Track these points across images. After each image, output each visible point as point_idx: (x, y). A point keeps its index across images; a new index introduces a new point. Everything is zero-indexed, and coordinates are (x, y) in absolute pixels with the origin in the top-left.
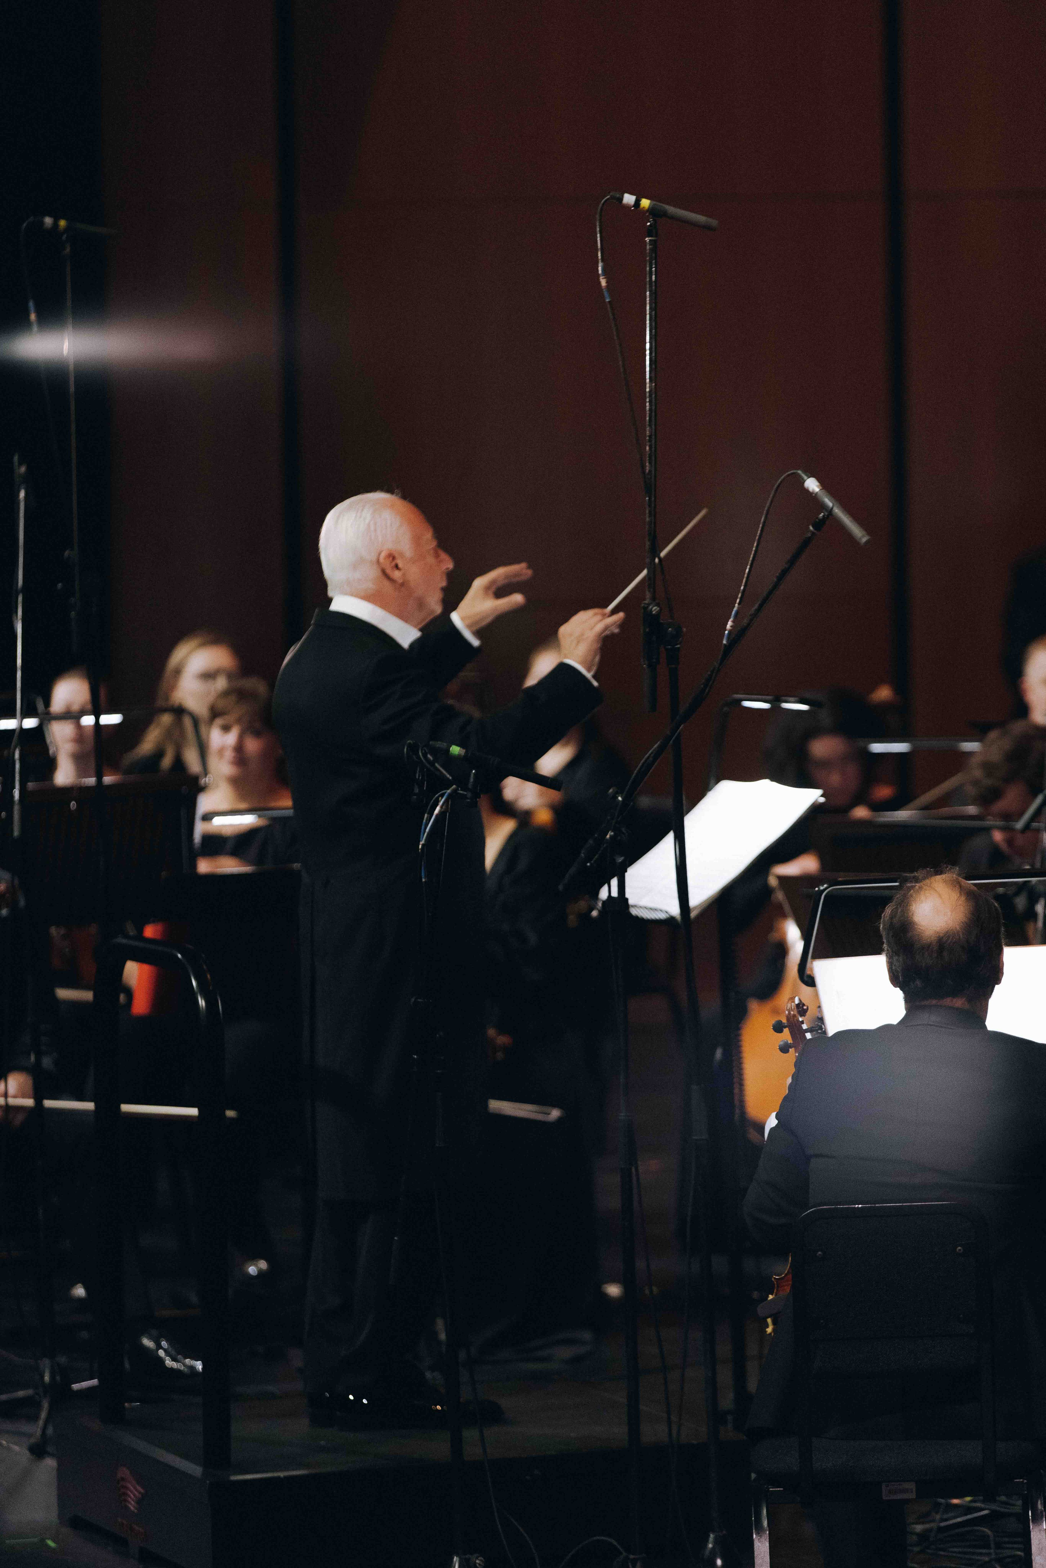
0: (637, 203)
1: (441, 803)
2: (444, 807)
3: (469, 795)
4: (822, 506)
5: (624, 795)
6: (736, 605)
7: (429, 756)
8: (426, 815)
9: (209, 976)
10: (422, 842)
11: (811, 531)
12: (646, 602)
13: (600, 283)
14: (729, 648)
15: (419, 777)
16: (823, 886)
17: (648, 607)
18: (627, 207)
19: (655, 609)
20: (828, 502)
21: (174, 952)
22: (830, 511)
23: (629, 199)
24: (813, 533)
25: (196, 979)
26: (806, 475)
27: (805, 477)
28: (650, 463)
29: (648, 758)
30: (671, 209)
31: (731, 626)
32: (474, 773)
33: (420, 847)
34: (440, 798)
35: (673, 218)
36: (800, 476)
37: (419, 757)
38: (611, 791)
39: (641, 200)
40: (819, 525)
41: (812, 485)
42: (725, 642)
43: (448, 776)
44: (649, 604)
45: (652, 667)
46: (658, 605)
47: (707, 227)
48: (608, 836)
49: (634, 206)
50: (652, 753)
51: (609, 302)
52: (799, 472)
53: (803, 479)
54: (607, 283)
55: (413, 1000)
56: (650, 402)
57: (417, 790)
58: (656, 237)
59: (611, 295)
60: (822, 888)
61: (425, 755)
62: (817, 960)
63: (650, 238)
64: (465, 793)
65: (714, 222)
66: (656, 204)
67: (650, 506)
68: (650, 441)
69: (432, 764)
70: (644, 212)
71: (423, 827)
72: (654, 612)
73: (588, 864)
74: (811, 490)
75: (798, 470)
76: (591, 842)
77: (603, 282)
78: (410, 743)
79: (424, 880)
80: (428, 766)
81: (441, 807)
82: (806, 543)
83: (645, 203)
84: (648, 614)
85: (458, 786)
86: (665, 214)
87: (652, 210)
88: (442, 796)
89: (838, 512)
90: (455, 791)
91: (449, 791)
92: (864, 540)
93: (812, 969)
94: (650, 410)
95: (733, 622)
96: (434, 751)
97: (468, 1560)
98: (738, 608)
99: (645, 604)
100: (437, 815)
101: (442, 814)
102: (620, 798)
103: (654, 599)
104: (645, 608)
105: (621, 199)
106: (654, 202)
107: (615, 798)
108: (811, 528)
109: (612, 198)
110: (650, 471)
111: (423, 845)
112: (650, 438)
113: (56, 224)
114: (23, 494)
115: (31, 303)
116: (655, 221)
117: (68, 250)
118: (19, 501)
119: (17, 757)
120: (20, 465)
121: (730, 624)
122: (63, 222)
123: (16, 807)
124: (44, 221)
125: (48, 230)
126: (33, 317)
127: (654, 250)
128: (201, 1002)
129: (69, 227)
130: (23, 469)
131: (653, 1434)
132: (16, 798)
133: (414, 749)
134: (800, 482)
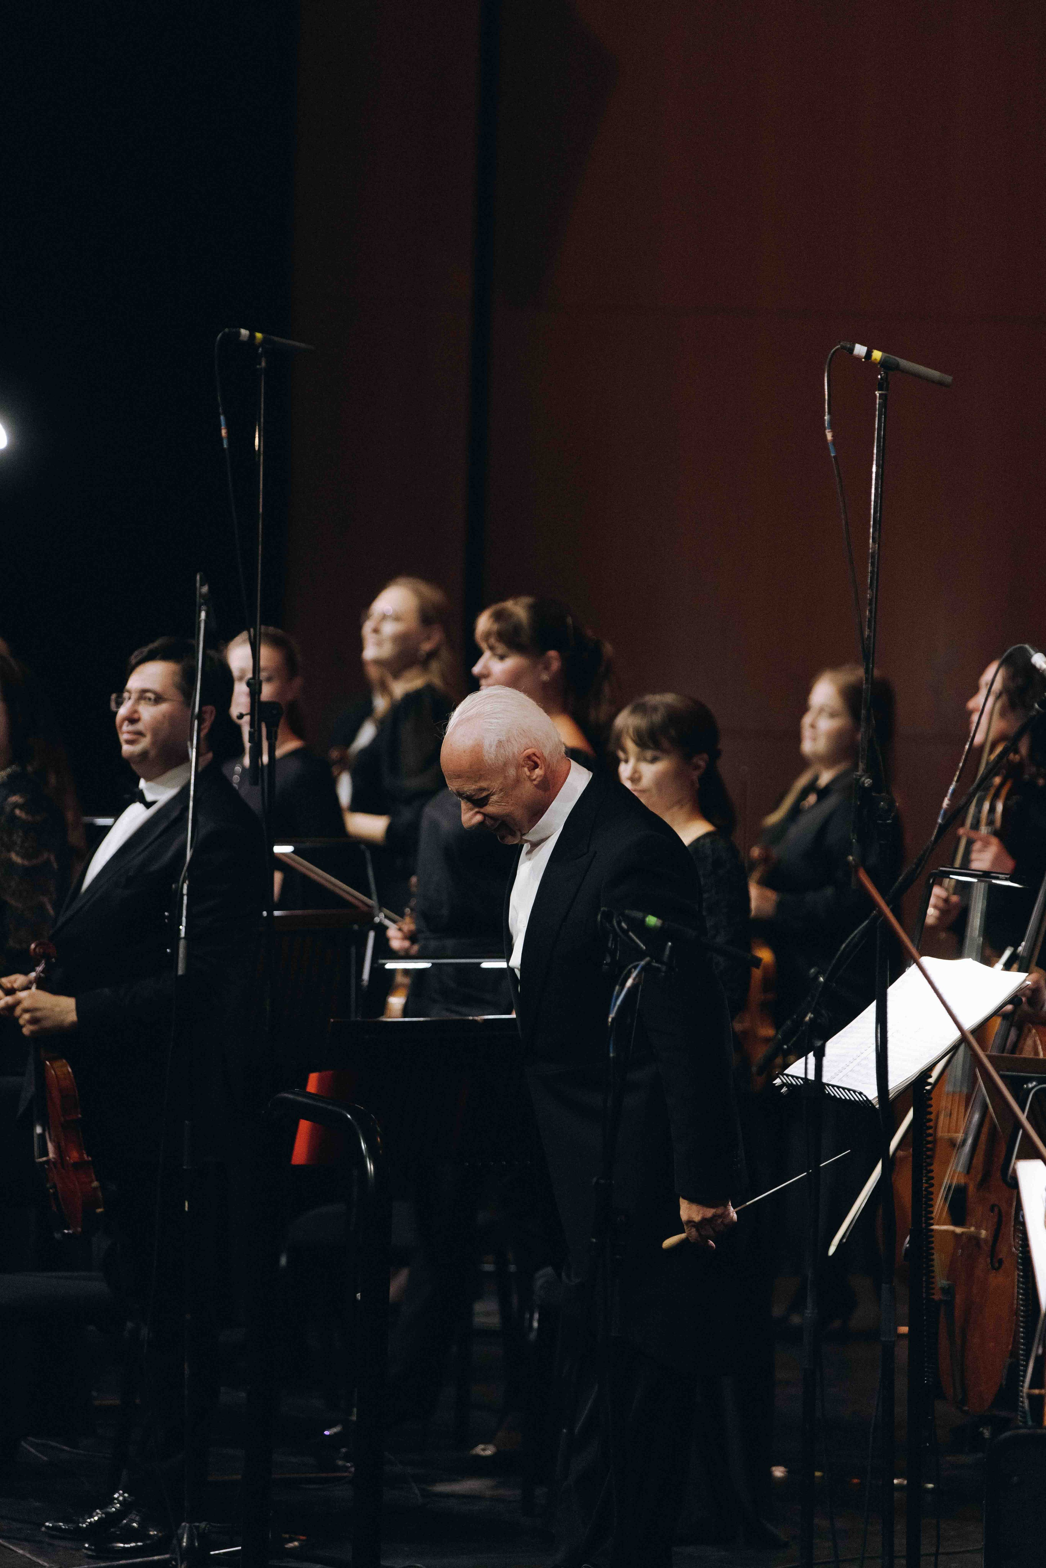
0: (869, 354)
1: (634, 975)
2: (637, 979)
3: (664, 968)
5: (827, 975)
6: (954, 783)
7: (623, 925)
8: (617, 988)
9: (379, 1139)
10: (612, 1015)
11: (1037, 710)
12: (858, 773)
13: (825, 436)
14: (943, 829)
15: (611, 946)
16: (1032, 1083)
17: (860, 779)
18: (858, 358)
21: (345, 1113)
23: (860, 350)
24: (1038, 711)
25: (366, 1142)
26: (1034, 650)
27: (1032, 652)
28: (869, 628)
29: (854, 937)
30: (904, 363)
31: (948, 805)
32: (671, 947)
33: (610, 1020)
34: (633, 970)
35: (906, 372)
36: (1026, 650)
37: (613, 926)
38: (812, 970)
39: (872, 352)
42: (940, 821)
43: (642, 945)
44: (861, 776)
47: (941, 383)
48: (807, 1018)
49: (865, 358)
50: (856, 934)
51: (834, 457)
52: (1027, 646)
53: (1030, 654)
54: (832, 437)
55: (595, 1179)
56: (873, 564)
58: (887, 390)
59: (837, 451)
60: (1030, 1086)
61: (619, 924)
62: (1022, 1160)
63: (880, 392)
64: (660, 966)
65: (948, 379)
66: (888, 357)
68: (870, 604)
69: (625, 932)
70: (875, 364)
71: (614, 999)
72: (866, 785)
73: (785, 1047)
74: (1038, 666)
75: (1025, 643)
76: (789, 1022)
77: (829, 436)
78: (604, 911)
79: (611, 1055)
80: (620, 934)
81: (634, 980)
83: (877, 355)
85: (652, 958)
86: (897, 367)
87: (883, 363)
88: (635, 967)
90: (648, 964)
91: (643, 963)
93: (1014, 1171)
94: (872, 572)
95: (949, 800)
96: (631, 921)
98: (956, 786)
99: (857, 775)
100: (629, 989)
101: (634, 986)
102: (822, 979)
103: (865, 771)
104: (858, 780)
105: (851, 350)
106: (886, 355)
107: (816, 978)
108: (1036, 706)
109: (843, 348)
110: (869, 636)
111: (613, 1019)
112: (871, 600)
113: (252, 337)
114: (203, 615)
115: (222, 418)
116: (885, 373)
117: (263, 364)
118: (199, 623)
119: (185, 891)
120: (202, 585)
121: (946, 802)
122: (259, 335)
123: (182, 943)
124: (239, 333)
125: (243, 343)
126: (224, 432)
127: (884, 405)
128: (370, 1167)
129: (264, 340)
130: (205, 589)
132: (183, 934)
133: (608, 916)
134: (1029, 657)
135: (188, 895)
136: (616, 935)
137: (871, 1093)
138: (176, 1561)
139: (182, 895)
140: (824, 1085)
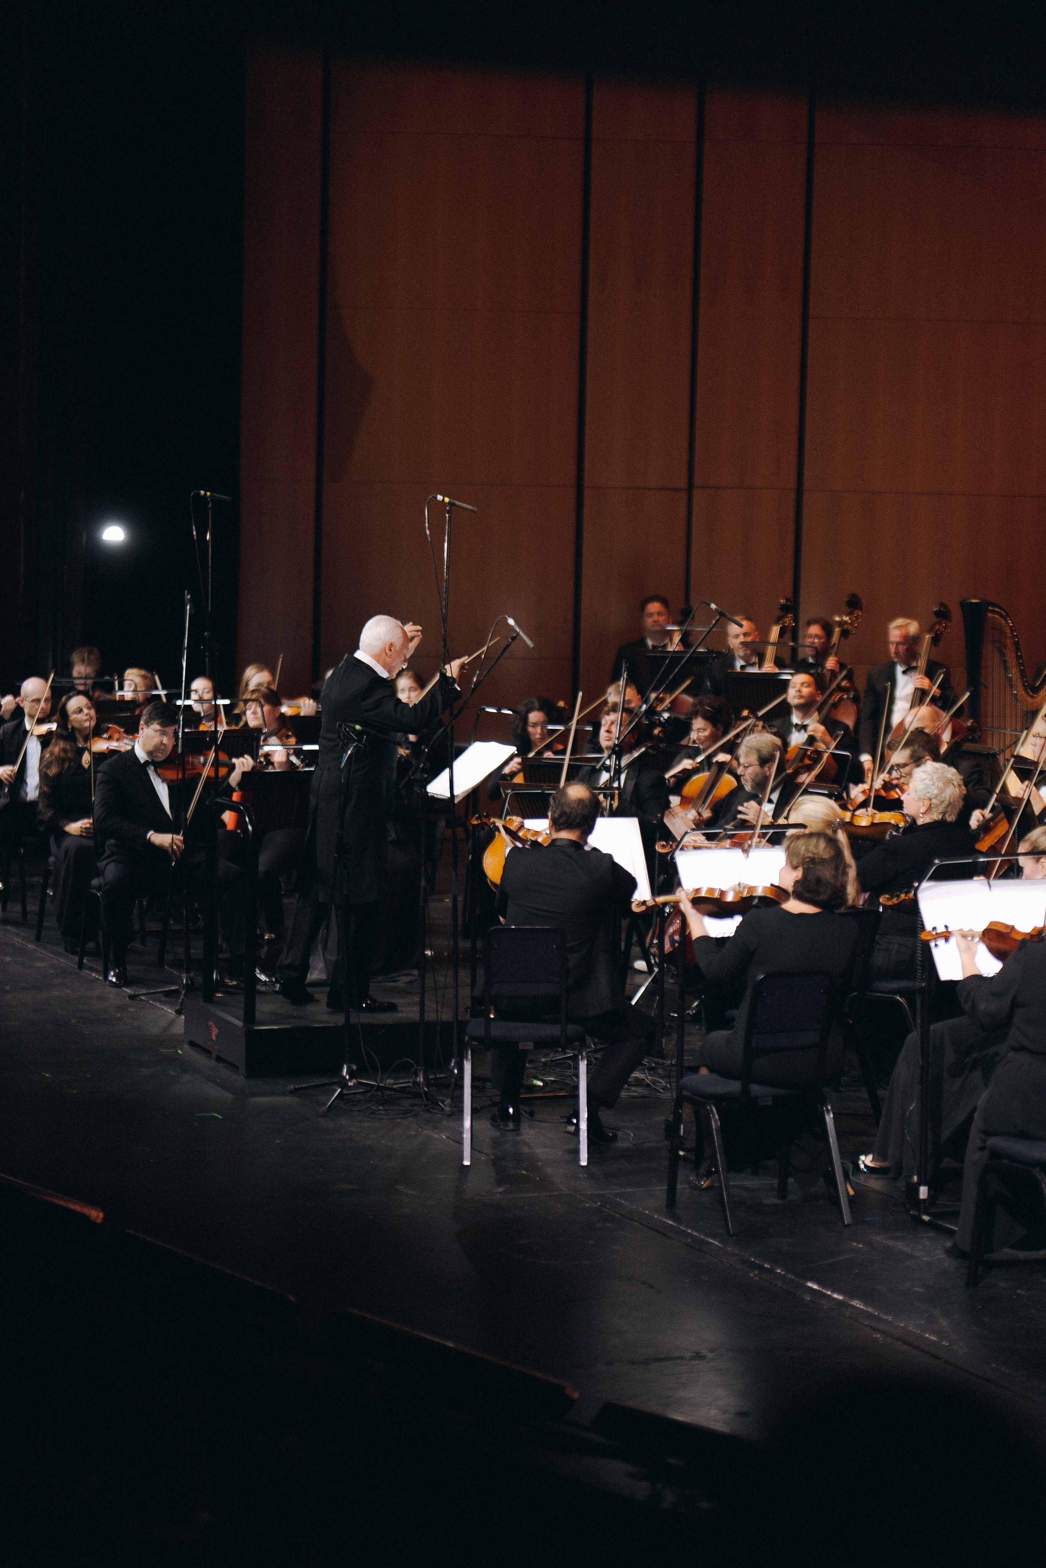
0: (444, 499)
4: (515, 630)
5: (428, 749)
13: (426, 532)
14: (473, 690)
18: (439, 502)
20: (518, 629)
22: (518, 634)
23: (440, 498)
24: (510, 642)
27: (508, 618)
30: (457, 503)
35: (458, 506)
36: (506, 618)
40: (513, 639)
41: (511, 622)
42: (473, 686)
47: (472, 511)
49: (442, 501)
51: (430, 540)
52: (506, 616)
56: (446, 584)
58: (451, 513)
59: (431, 538)
63: (449, 515)
65: (475, 509)
67: (444, 628)
70: (446, 503)
74: (511, 624)
77: (428, 532)
82: (508, 646)
83: (447, 500)
86: (454, 505)
87: (450, 503)
89: (521, 633)
92: (532, 646)
94: (446, 587)
95: (477, 678)
97: (350, 1068)
105: (436, 498)
106: (451, 500)
108: (509, 639)
110: (445, 613)
112: (445, 599)
113: (205, 494)
114: (188, 607)
115: (194, 527)
116: (451, 508)
117: (210, 505)
118: (187, 611)
119: (181, 719)
120: (188, 594)
121: (475, 679)
122: (208, 493)
123: (180, 740)
124: (200, 493)
125: (202, 496)
126: (194, 533)
127: (450, 520)
129: (211, 496)
130: (189, 597)
131: (430, 1016)
132: (180, 736)
134: (506, 620)
135: (183, 720)
138: (181, 989)
139: (180, 721)
140: (428, 793)
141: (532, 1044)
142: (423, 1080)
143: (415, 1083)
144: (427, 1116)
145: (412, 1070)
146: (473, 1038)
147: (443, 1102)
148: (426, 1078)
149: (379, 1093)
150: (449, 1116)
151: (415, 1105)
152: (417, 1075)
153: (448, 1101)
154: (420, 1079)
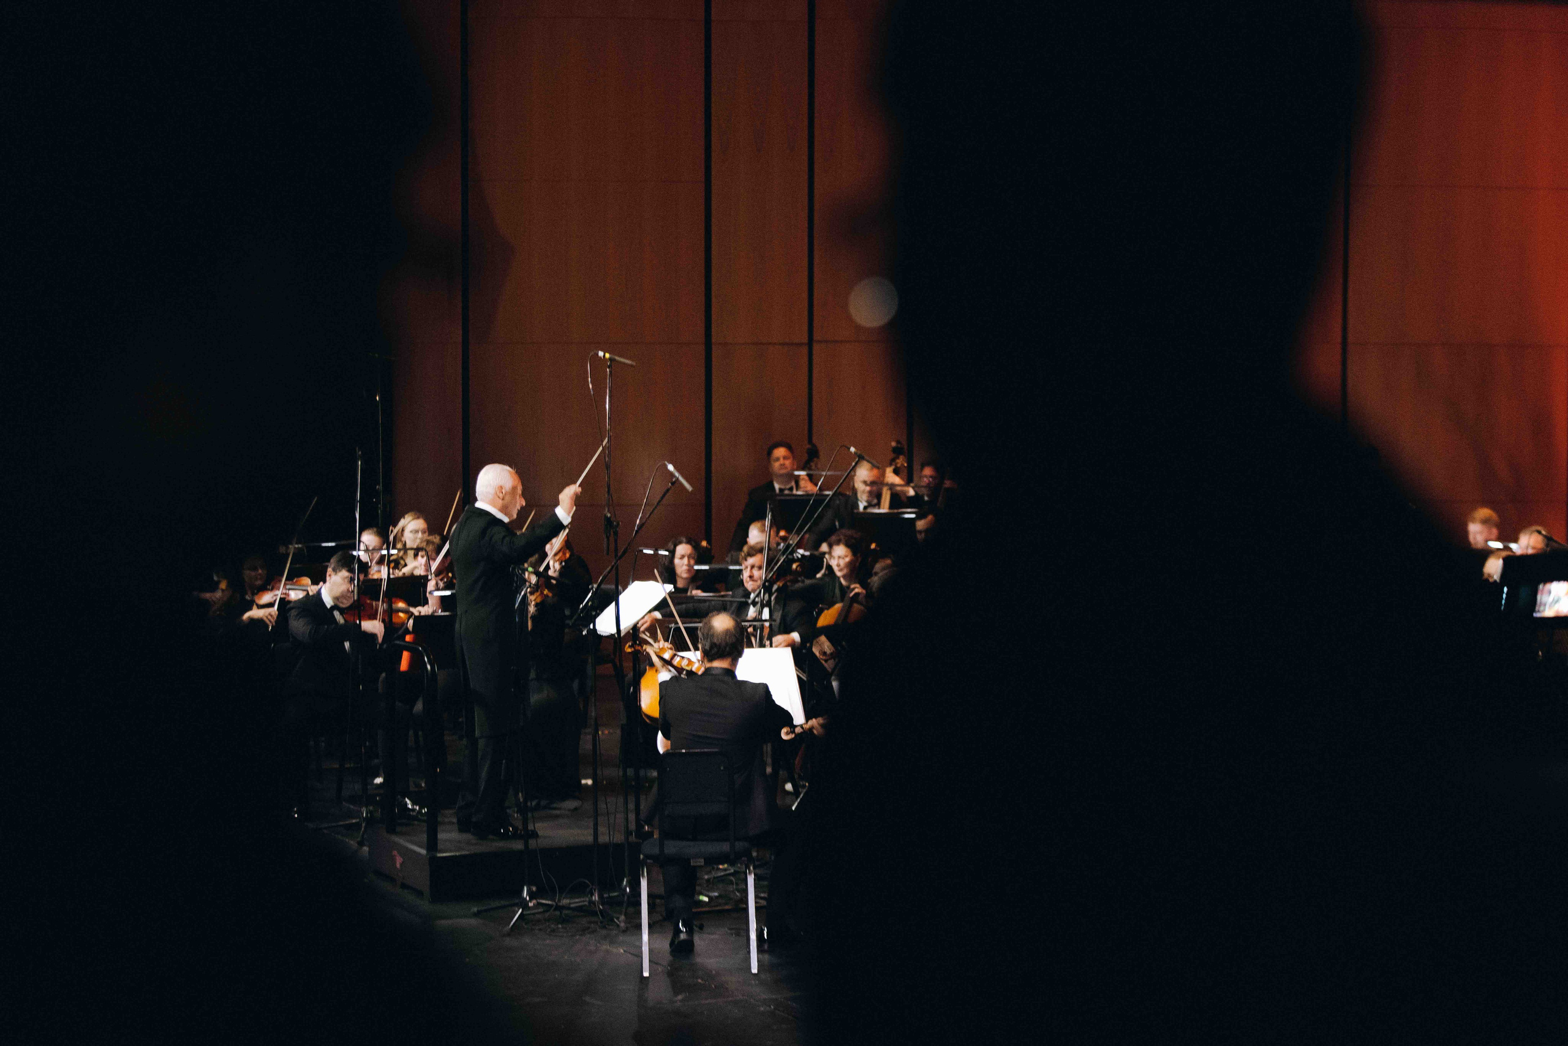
0: (604, 356)
4: (675, 476)
6: (640, 515)
9: (432, 657)
11: (670, 486)
13: (589, 387)
14: (638, 530)
18: (600, 357)
19: (609, 515)
20: (677, 474)
22: (678, 479)
23: (601, 354)
25: (427, 657)
27: (668, 464)
30: (617, 358)
31: (638, 523)
33: (516, 607)
35: (617, 361)
40: (673, 483)
41: (671, 467)
42: (636, 527)
44: (607, 513)
45: (608, 538)
46: (610, 513)
47: (631, 366)
51: (593, 394)
53: (666, 465)
57: (515, 585)
58: (611, 368)
59: (593, 391)
61: (518, 571)
63: (609, 369)
65: (634, 364)
66: (612, 356)
70: (607, 359)
71: (517, 599)
74: (669, 469)
75: (665, 462)
77: (591, 386)
78: (512, 566)
82: (668, 490)
83: (607, 355)
84: (606, 516)
86: (615, 360)
87: (610, 359)
89: (680, 478)
92: (690, 489)
95: (640, 519)
97: (530, 889)
98: (642, 513)
103: (608, 511)
104: (605, 515)
105: (597, 354)
109: (594, 353)
116: (611, 362)
127: (611, 374)
128: (429, 667)
131: (603, 839)
132: (356, 584)
133: (514, 569)
134: (665, 467)
135: (358, 569)
136: (517, 576)
137: (614, 631)
138: (361, 822)
139: (355, 569)
141: (703, 860)
142: (599, 898)
143: (591, 902)
144: (604, 932)
145: (588, 890)
146: (647, 857)
147: (618, 918)
148: (601, 896)
149: (558, 913)
150: (624, 932)
151: (590, 922)
152: (592, 894)
153: (622, 917)
154: (596, 897)
